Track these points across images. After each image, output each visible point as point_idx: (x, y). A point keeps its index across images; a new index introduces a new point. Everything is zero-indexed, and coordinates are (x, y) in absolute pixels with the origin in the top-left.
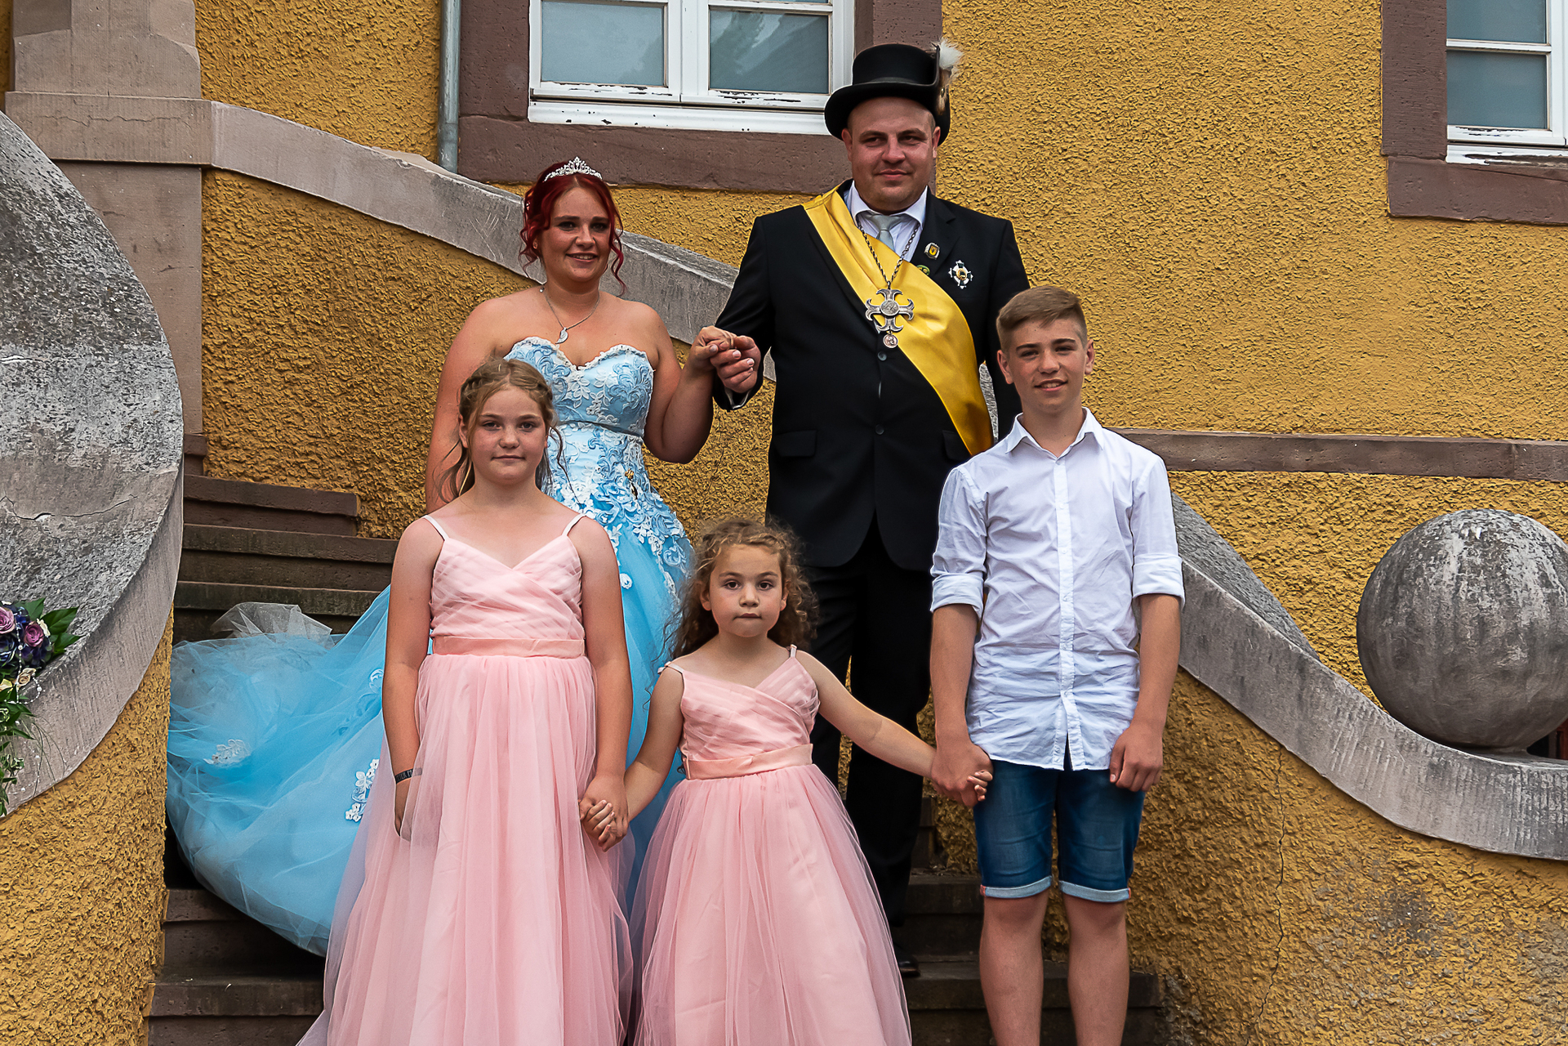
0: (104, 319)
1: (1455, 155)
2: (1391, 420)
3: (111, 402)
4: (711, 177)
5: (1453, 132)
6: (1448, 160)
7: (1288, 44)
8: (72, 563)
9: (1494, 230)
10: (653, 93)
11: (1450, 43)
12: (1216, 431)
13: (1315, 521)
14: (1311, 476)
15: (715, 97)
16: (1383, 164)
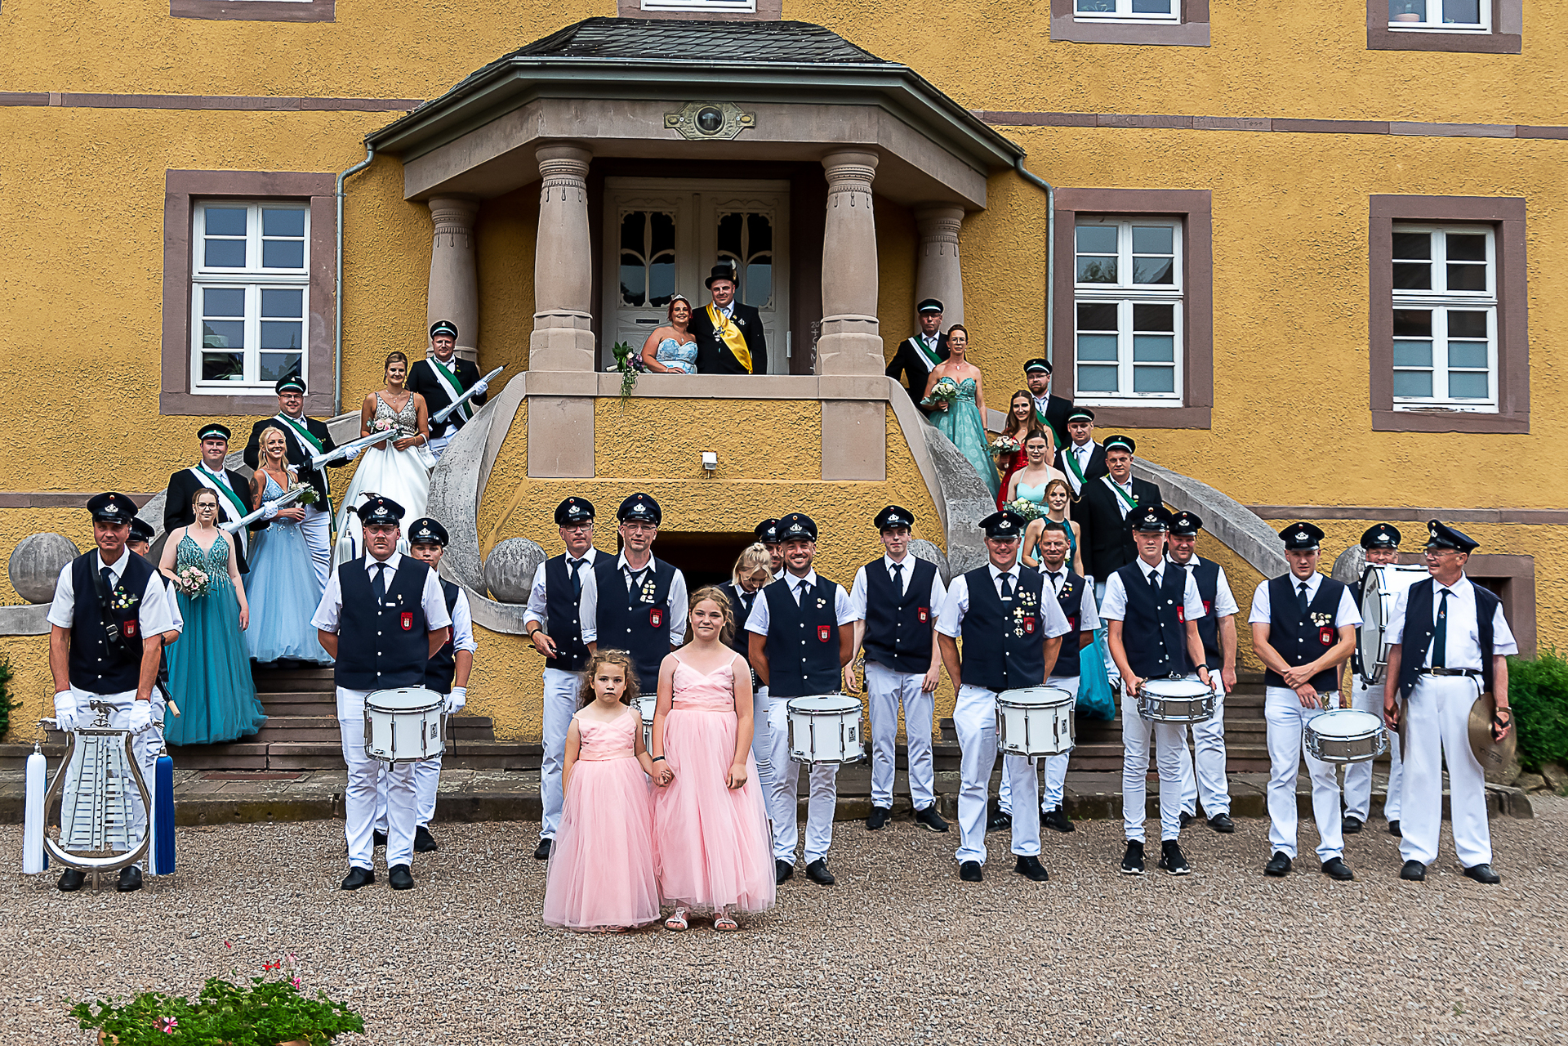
0: (974, 490)
1: (1397, 408)
2: (1374, 501)
3: (979, 514)
4: (1134, 423)
5: (1396, 399)
6: (1395, 410)
7: (1336, 372)
8: (976, 559)
9: (1411, 434)
10: (1115, 394)
11: (1395, 368)
12: (1310, 506)
13: (1345, 536)
14: (1343, 521)
15: (1136, 395)
16: (1370, 412)
